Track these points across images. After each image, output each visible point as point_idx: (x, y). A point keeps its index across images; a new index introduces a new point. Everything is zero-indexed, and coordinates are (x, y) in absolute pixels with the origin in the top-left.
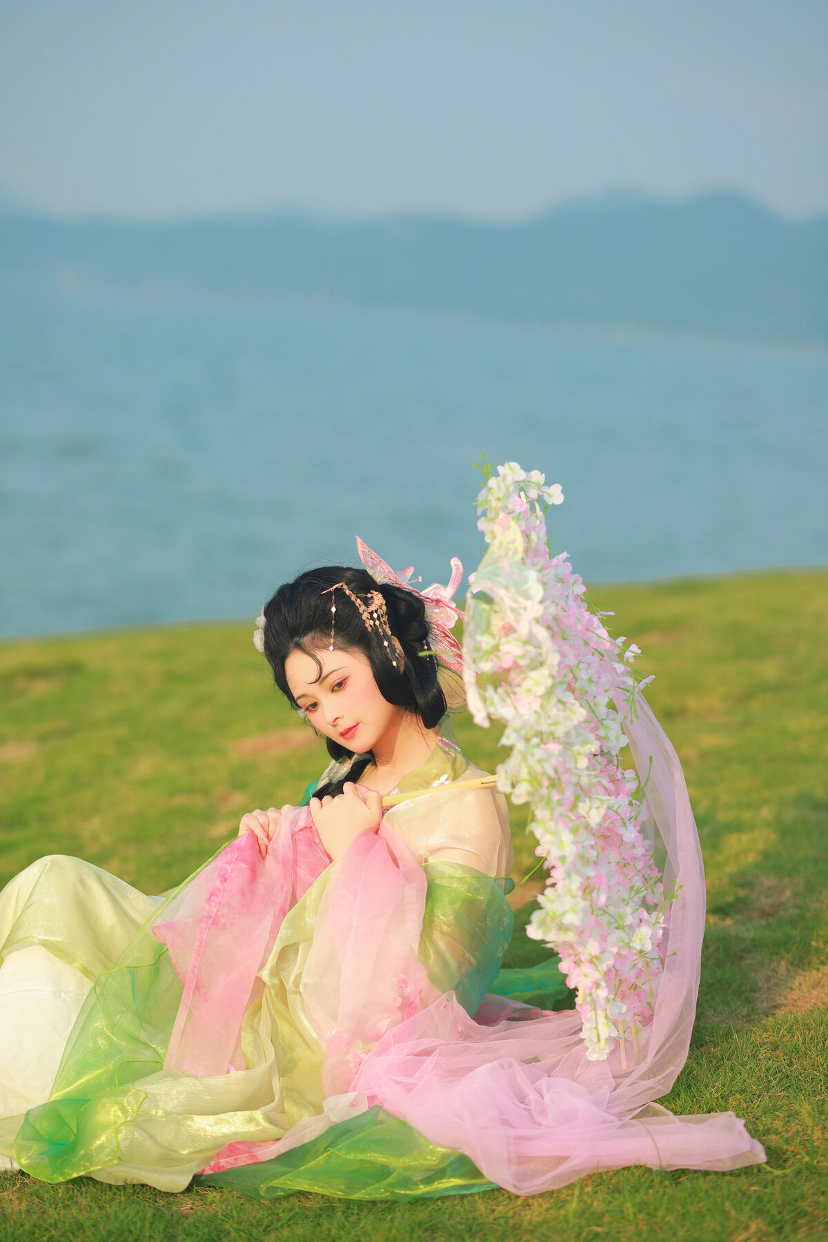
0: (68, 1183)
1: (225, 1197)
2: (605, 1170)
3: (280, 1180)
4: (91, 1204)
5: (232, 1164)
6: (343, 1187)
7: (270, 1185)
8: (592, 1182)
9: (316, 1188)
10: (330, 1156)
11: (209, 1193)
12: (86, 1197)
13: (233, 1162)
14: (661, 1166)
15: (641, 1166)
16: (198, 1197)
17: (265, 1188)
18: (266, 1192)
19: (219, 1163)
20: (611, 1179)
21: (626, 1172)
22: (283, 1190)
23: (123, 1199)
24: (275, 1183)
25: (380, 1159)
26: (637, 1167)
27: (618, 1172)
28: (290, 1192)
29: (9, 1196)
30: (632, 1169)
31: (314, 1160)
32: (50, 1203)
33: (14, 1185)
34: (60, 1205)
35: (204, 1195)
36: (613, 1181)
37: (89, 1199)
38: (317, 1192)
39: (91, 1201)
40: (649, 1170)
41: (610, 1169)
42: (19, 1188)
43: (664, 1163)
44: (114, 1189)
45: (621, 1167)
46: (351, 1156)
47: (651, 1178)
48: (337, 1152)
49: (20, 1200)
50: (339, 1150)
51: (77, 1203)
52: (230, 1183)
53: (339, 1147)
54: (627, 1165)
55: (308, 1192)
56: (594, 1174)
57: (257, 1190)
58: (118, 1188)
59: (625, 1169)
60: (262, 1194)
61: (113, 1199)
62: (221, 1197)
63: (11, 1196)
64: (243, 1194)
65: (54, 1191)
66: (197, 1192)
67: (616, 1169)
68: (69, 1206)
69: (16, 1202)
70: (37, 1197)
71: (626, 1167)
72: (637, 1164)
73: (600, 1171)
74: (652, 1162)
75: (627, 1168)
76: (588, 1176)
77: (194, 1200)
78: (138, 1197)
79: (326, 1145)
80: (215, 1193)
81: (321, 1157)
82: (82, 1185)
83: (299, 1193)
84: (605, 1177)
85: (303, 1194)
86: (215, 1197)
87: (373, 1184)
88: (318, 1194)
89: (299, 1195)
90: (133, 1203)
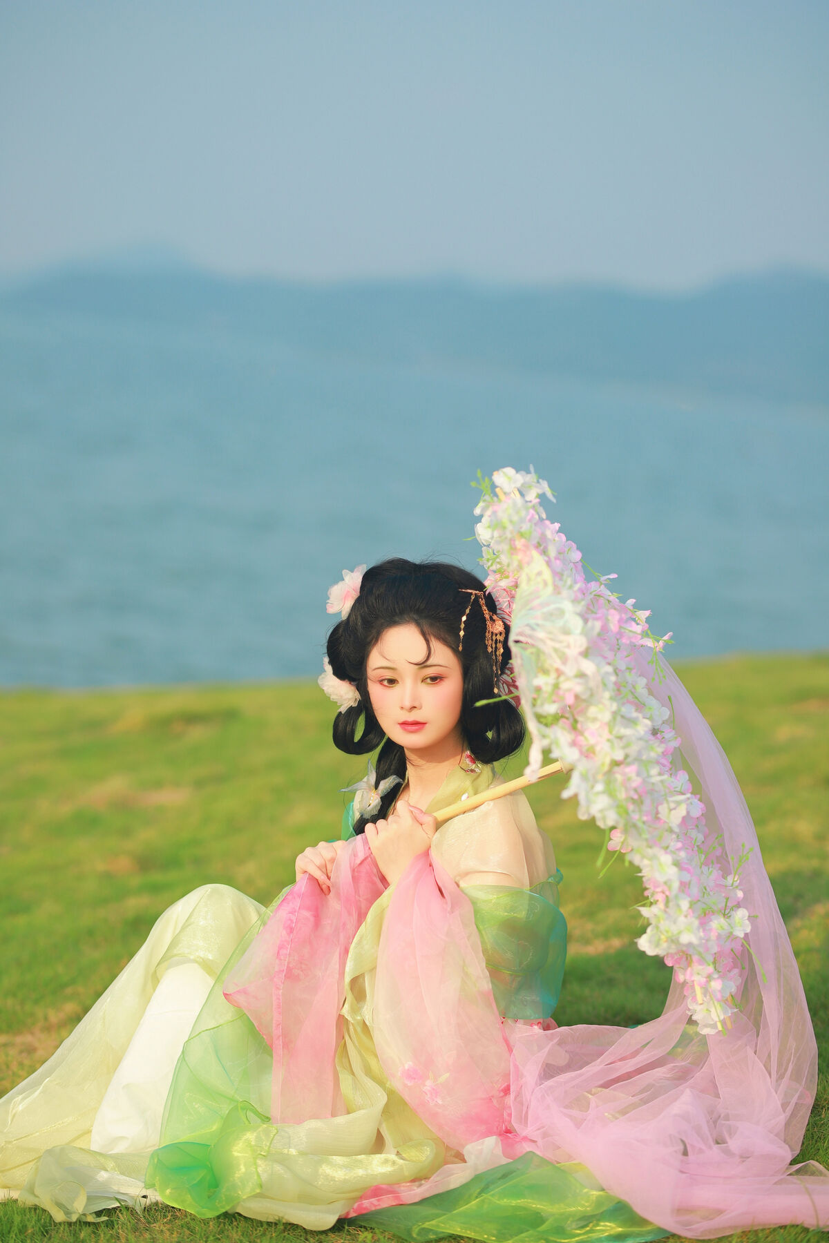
0: (218, 1217)
1: (376, 1238)
2: (761, 1228)
3: (433, 1222)
4: (242, 1238)
5: (375, 1206)
6: (495, 1232)
7: (423, 1226)
8: (748, 1239)
9: (469, 1232)
10: (483, 1201)
11: (360, 1233)
12: (237, 1231)
13: (376, 1203)
14: (818, 1226)
15: (797, 1226)
16: (349, 1237)
17: (417, 1230)
18: (419, 1233)
19: (362, 1204)
20: (767, 1237)
21: (782, 1231)
22: (435, 1233)
23: (274, 1234)
24: (428, 1225)
25: (534, 1206)
26: (793, 1226)
27: (775, 1230)
28: (441, 1236)
29: (159, 1227)
30: (788, 1227)
31: (467, 1204)
32: (201, 1235)
33: (165, 1216)
34: (211, 1238)
35: (355, 1234)
36: (769, 1239)
37: (240, 1233)
38: (470, 1236)
39: (243, 1235)
40: (806, 1230)
41: (767, 1227)
42: (170, 1220)
43: (821, 1223)
44: (265, 1226)
45: (777, 1226)
46: (505, 1202)
47: (807, 1238)
48: (490, 1197)
49: (171, 1231)
50: (493, 1195)
51: (228, 1237)
52: (382, 1224)
53: (492, 1192)
54: (783, 1224)
55: (460, 1236)
56: (750, 1231)
57: (409, 1232)
58: (269, 1224)
59: (781, 1227)
60: (415, 1236)
61: (264, 1234)
62: (373, 1237)
63: (162, 1227)
64: (394, 1235)
65: (205, 1225)
66: (348, 1231)
67: (773, 1226)
68: (219, 1239)
69: (168, 1233)
70: (188, 1229)
71: (782, 1226)
72: (793, 1223)
73: (755, 1228)
74: (809, 1221)
75: (784, 1227)
76: (743, 1232)
77: (345, 1240)
78: (289, 1234)
79: (478, 1190)
80: (366, 1234)
81: (473, 1202)
82: (233, 1219)
83: (451, 1237)
84: (760, 1235)
85: (455, 1239)
86: (366, 1237)
87: (527, 1231)
88: (470, 1238)
89: (450, 1239)
90: (284, 1240)
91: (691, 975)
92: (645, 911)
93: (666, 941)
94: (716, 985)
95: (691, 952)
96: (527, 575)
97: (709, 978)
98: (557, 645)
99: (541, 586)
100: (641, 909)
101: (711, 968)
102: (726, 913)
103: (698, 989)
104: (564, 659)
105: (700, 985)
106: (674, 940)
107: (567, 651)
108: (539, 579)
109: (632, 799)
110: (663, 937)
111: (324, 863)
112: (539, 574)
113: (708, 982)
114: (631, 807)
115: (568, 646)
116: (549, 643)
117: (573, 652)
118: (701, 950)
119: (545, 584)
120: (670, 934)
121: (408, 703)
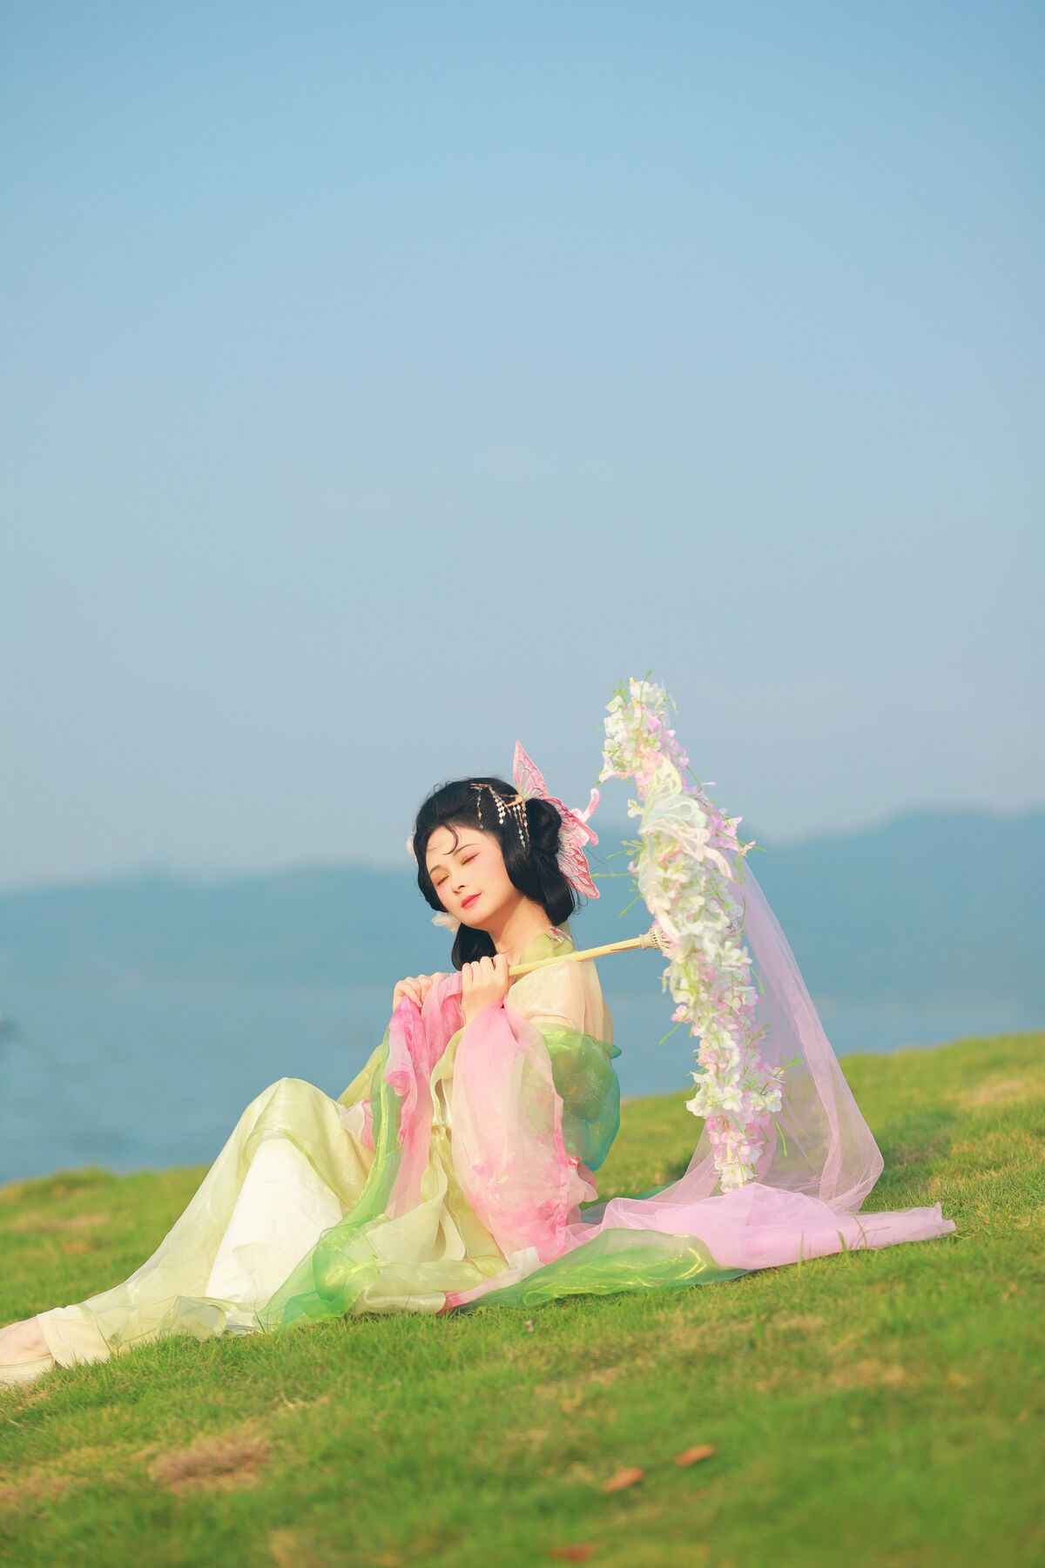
91: (726, 1138)
92: (697, 1078)
93: (712, 1106)
94: (745, 1150)
95: (729, 1119)
96: (657, 776)
97: (740, 1143)
98: (687, 836)
99: (671, 785)
100: (694, 1074)
101: (741, 1136)
102: (763, 1092)
103: (729, 1151)
104: (694, 848)
105: (731, 1148)
106: (717, 1106)
107: (694, 840)
108: (668, 780)
109: (704, 981)
110: (709, 1101)
111: (419, 987)
112: (669, 776)
113: (739, 1147)
114: (702, 989)
115: (696, 837)
116: (681, 834)
117: (699, 842)
118: (738, 1118)
119: (674, 784)
120: (716, 1100)
121: (456, 886)
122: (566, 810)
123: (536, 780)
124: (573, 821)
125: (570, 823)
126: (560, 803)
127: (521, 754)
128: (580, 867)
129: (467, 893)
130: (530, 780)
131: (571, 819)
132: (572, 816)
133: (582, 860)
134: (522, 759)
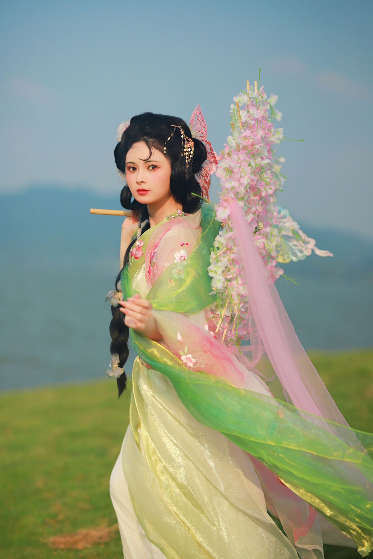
121: (139, 180)
122: (212, 150)
123: (202, 128)
124: (213, 157)
125: (211, 158)
126: (210, 145)
127: (198, 110)
128: (205, 184)
129: (143, 186)
130: (199, 126)
131: (212, 156)
132: (213, 154)
133: (208, 181)
134: (198, 114)
